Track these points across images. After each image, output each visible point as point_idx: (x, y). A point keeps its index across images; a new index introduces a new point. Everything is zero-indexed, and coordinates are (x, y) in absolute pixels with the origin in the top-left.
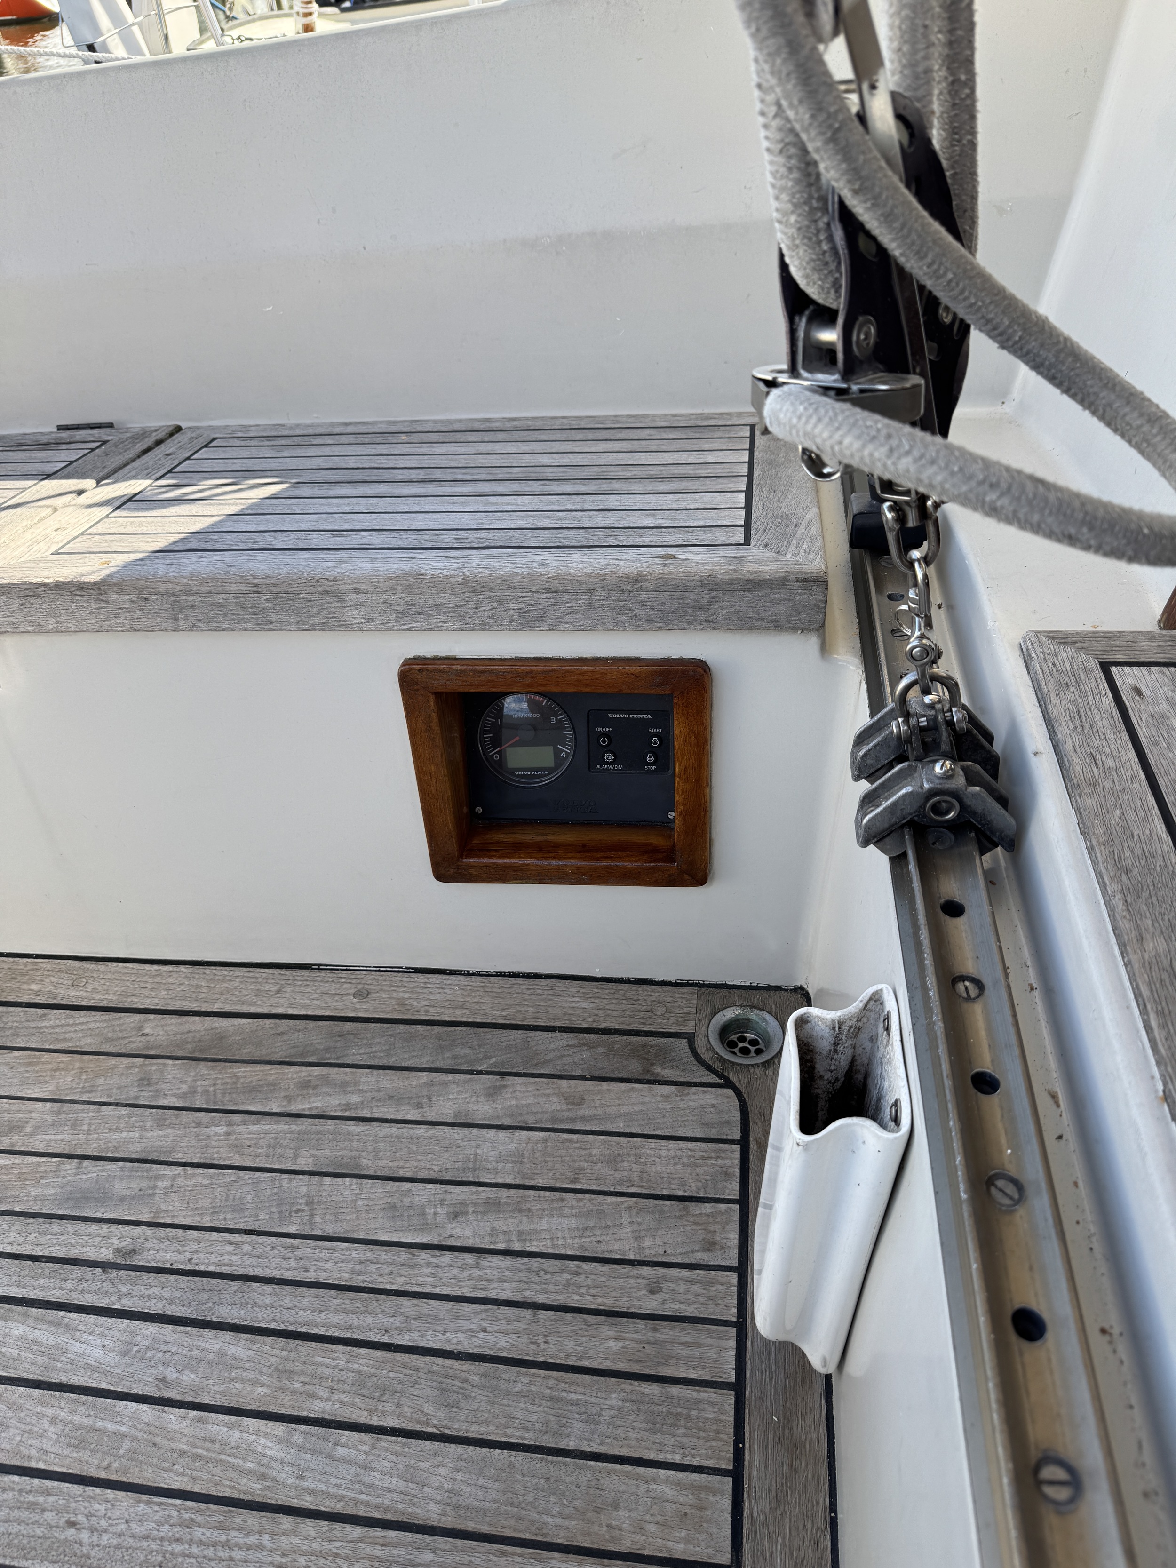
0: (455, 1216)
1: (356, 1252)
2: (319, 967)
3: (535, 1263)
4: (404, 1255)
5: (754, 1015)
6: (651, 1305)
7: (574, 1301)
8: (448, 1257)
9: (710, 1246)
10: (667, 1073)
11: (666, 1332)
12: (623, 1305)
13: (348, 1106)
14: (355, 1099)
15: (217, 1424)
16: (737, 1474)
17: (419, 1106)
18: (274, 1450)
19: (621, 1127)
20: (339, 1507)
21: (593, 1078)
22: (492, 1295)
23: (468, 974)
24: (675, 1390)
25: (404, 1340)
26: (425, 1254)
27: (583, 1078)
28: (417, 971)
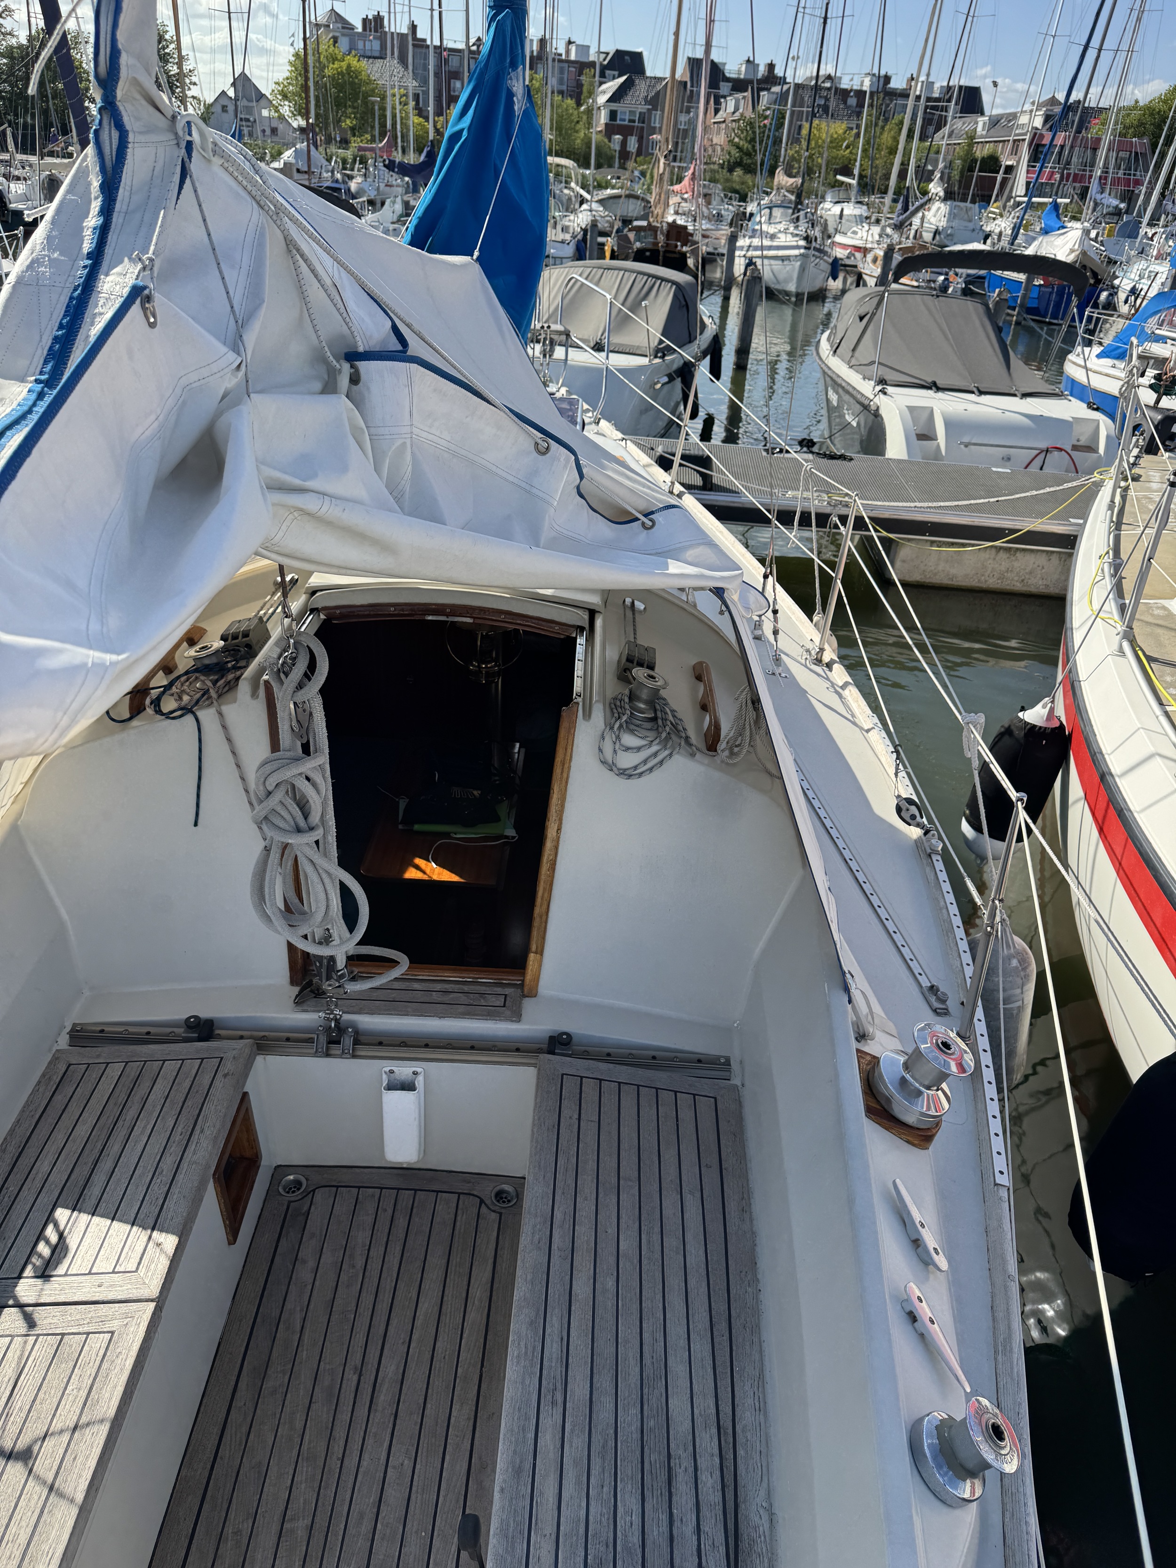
0: (354, 1267)
1: (363, 1294)
2: (221, 1338)
3: (373, 1242)
4: (366, 1280)
5: (283, 1182)
6: (390, 1211)
7: (387, 1231)
8: (368, 1267)
9: (373, 1196)
10: (305, 1208)
11: (399, 1207)
12: (389, 1218)
13: (301, 1310)
14: (298, 1309)
15: (418, 1323)
16: (437, 1192)
17: (306, 1286)
18: (426, 1305)
19: (326, 1221)
20: (442, 1286)
21: (304, 1231)
22: (383, 1253)
23: (240, 1279)
24: (415, 1205)
25: (395, 1275)
26: (366, 1274)
27: (303, 1234)
28: (234, 1298)
